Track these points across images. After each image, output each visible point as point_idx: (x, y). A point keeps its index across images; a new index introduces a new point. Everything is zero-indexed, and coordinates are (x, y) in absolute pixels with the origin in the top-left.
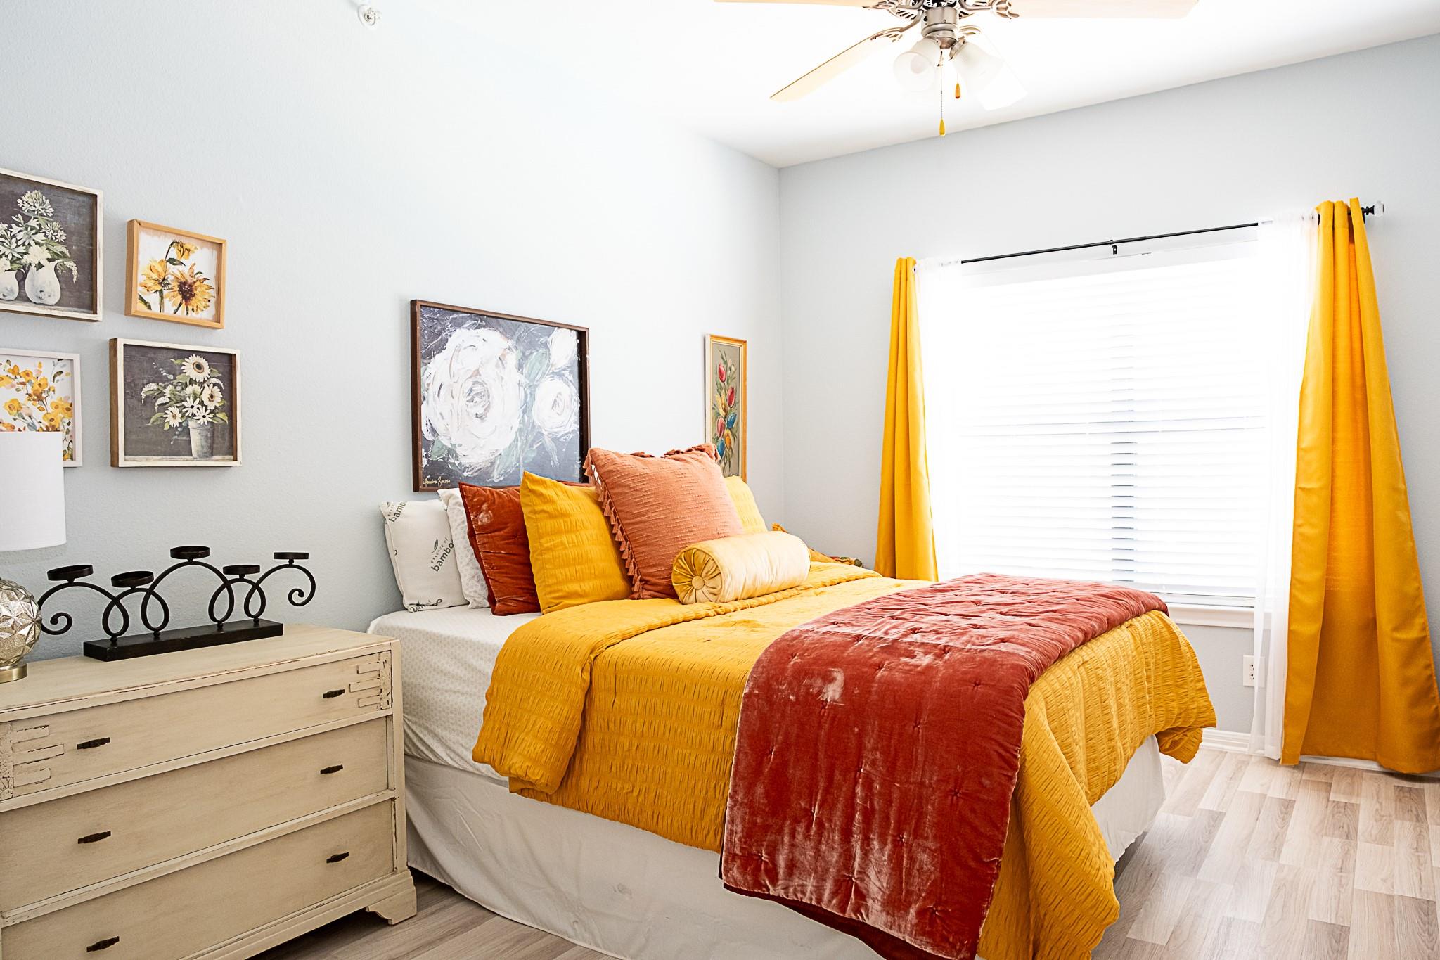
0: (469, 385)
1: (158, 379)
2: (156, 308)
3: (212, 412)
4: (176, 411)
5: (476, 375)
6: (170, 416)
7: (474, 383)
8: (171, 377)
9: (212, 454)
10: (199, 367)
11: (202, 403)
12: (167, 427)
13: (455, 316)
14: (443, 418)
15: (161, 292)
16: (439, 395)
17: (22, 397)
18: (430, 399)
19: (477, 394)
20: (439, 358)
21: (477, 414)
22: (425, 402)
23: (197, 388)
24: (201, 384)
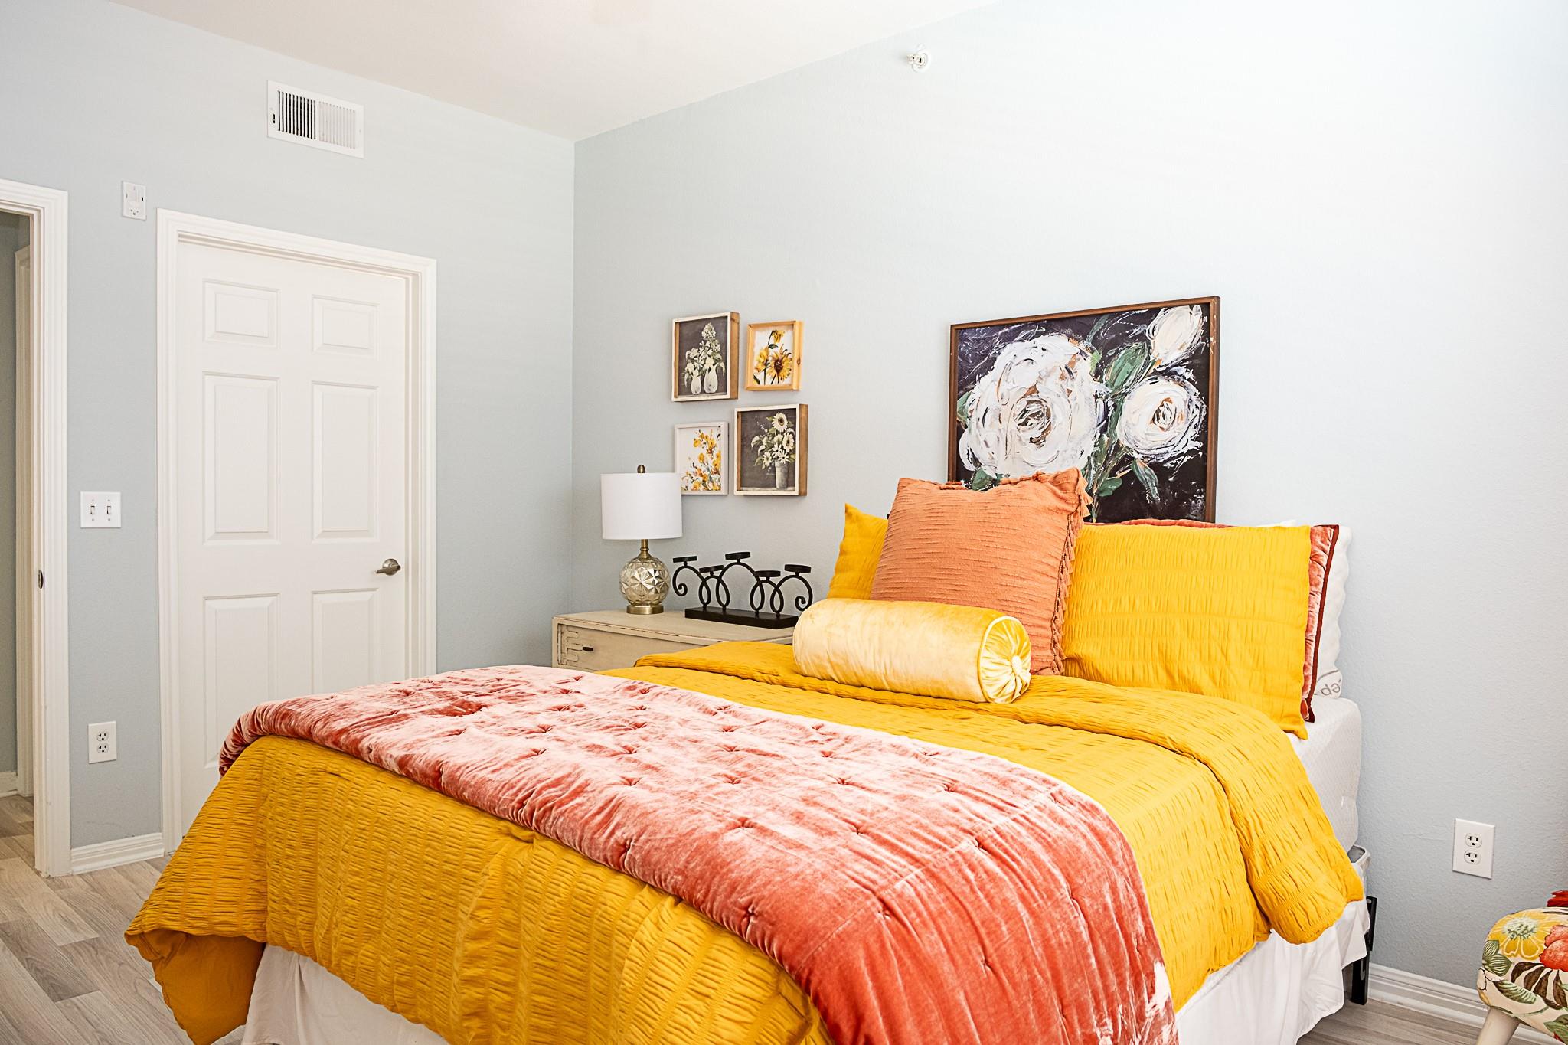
0: (1023, 404)
1: (760, 433)
2: (762, 382)
3: (788, 454)
4: (767, 454)
5: (1033, 393)
6: (765, 459)
7: (1029, 402)
8: (766, 430)
9: (787, 486)
10: (781, 421)
11: (782, 448)
12: (763, 467)
13: (1005, 330)
14: (987, 446)
15: (765, 370)
16: (983, 422)
17: (704, 452)
18: (973, 427)
19: (1033, 416)
20: (985, 380)
21: (1031, 439)
22: (966, 431)
23: (779, 436)
24: (782, 433)
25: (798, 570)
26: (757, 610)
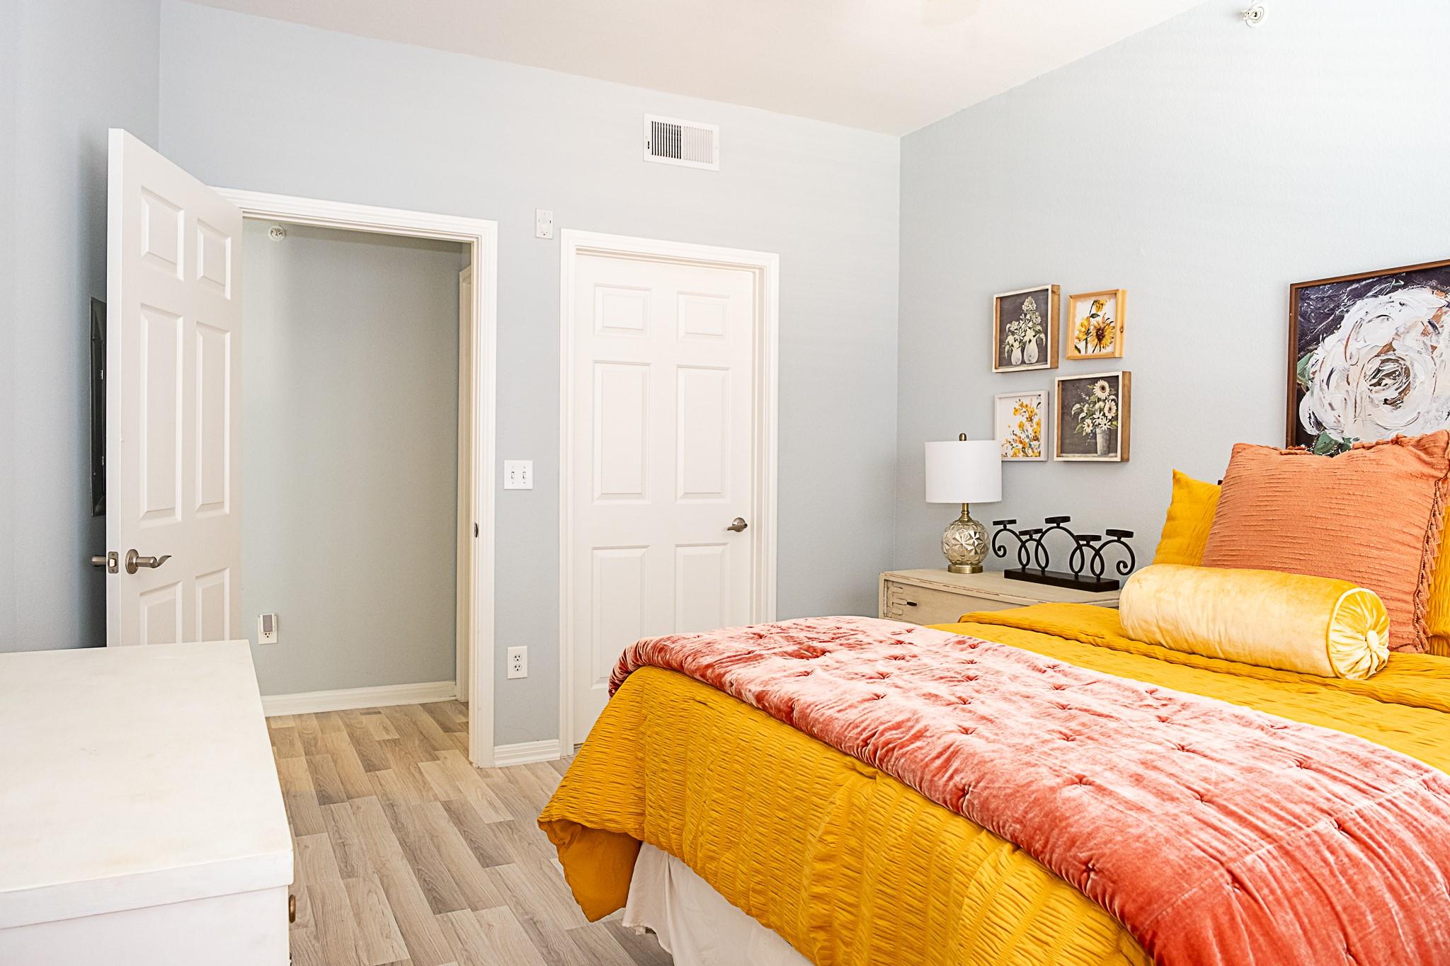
0: (1376, 363)
1: (1081, 401)
2: (1083, 351)
3: (1110, 420)
4: (1088, 421)
5: (1388, 351)
6: (1086, 426)
7: (1383, 362)
8: (1087, 398)
9: (1109, 453)
10: (1103, 388)
11: (1104, 415)
12: (1084, 434)
13: (1354, 286)
14: (1333, 409)
15: (1086, 339)
16: (1328, 384)
17: (1024, 420)
18: (1316, 390)
19: (1388, 375)
20: (1330, 340)
21: (1386, 400)
22: (1308, 393)
23: (1101, 404)
24: (1104, 401)
25: (1120, 535)
26: (1077, 573)
